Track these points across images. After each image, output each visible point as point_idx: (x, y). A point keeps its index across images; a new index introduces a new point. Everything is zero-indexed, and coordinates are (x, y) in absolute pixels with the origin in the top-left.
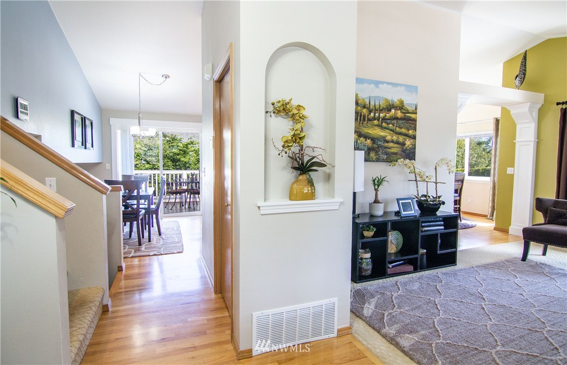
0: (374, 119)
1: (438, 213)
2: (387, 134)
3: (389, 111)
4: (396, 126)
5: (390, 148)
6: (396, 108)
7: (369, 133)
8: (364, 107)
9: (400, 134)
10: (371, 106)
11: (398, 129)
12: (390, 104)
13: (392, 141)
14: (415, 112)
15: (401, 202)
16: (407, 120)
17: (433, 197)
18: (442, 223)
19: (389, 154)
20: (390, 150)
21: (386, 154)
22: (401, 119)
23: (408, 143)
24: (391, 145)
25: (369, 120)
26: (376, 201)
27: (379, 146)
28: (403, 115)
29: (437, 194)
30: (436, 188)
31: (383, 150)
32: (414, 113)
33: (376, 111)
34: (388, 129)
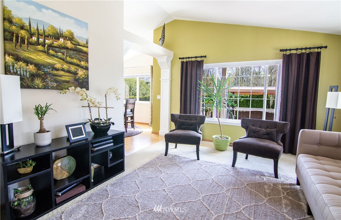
0: (38, 43)
1: (110, 133)
2: (57, 62)
3: (57, 39)
4: (67, 56)
5: (60, 76)
6: (65, 38)
7: (32, 58)
8: (22, 28)
9: (72, 63)
10: (32, 29)
11: (68, 59)
12: (57, 32)
13: (63, 70)
14: (86, 45)
15: (70, 128)
16: (78, 52)
17: (105, 120)
18: (112, 141)
19: (59, 82)
20: (61, 78)
21: (56, 81)
22: (71, 49)
23: (81, 73)
24: (62, 73)
25: (30, 43)
26: (42, 131)
27: (46, 74)
28: (73, 46)
29: (107, 117)
30: (107, 112)
31: (52, 78)
32: (85, 47)
33: (40, 36)
34: (57, 57)
